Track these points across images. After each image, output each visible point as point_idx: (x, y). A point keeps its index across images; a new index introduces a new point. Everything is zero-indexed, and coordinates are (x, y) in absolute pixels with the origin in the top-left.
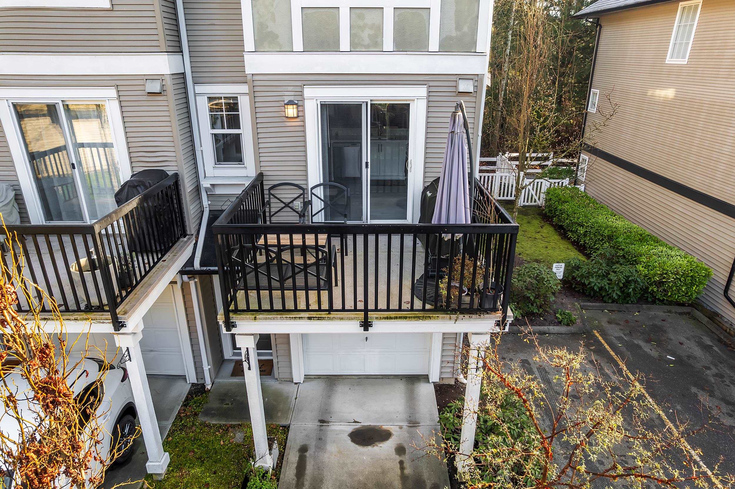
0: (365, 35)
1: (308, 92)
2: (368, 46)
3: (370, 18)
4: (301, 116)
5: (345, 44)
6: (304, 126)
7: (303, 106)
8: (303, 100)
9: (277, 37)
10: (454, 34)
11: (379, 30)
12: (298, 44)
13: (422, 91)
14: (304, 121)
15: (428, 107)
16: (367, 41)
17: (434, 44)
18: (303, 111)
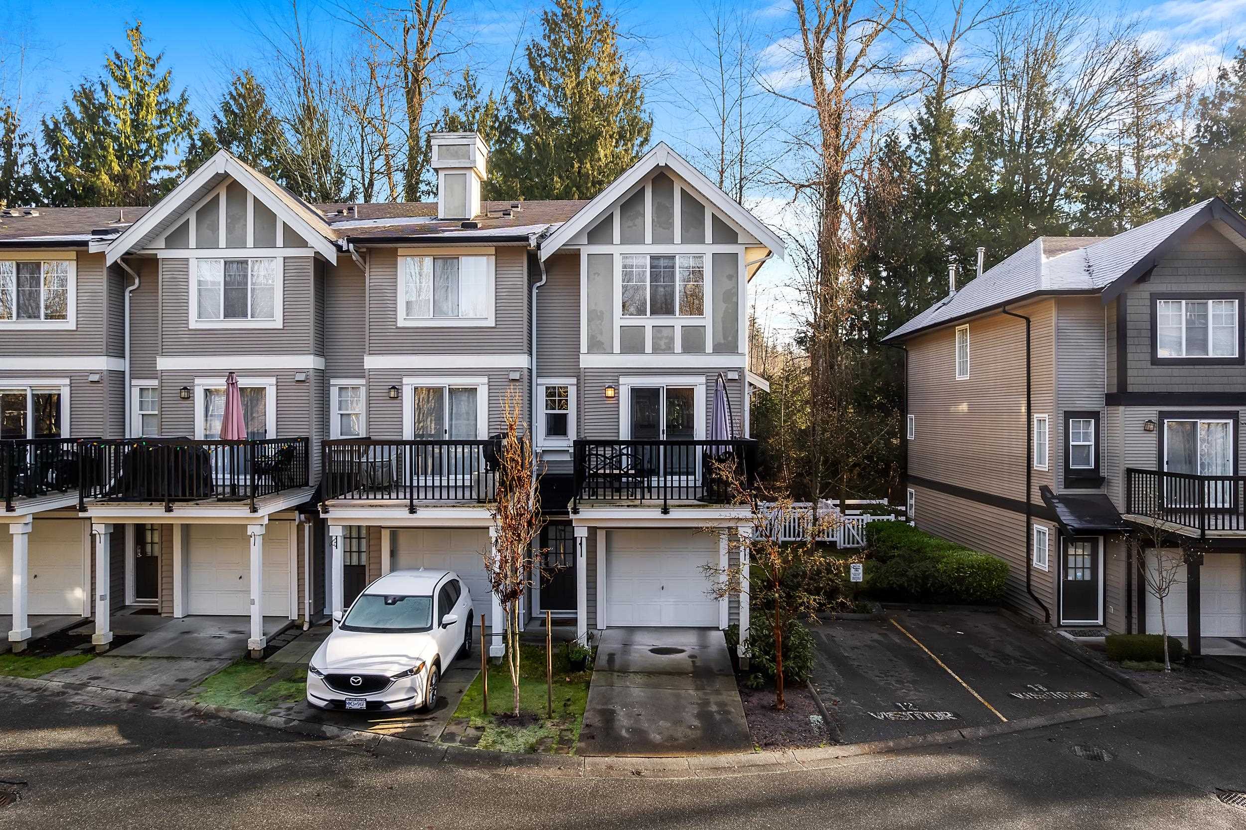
0: (662, 343)
1: (622, 380)
2: (664, 350)
3: (665, 332)
4: (616, 397)
5: (648, 348)
6: (618, 403)
7: (618, 389)
8: (618, 386)
9: (603, 344)
10: (722, 341)
11: (672, 339)
12: (617, 348)
13: (703, 379)
14: (618, 400)
15: (707, 390)
16: (663, 347)
17: (709, 348)
18: (618, 393)
